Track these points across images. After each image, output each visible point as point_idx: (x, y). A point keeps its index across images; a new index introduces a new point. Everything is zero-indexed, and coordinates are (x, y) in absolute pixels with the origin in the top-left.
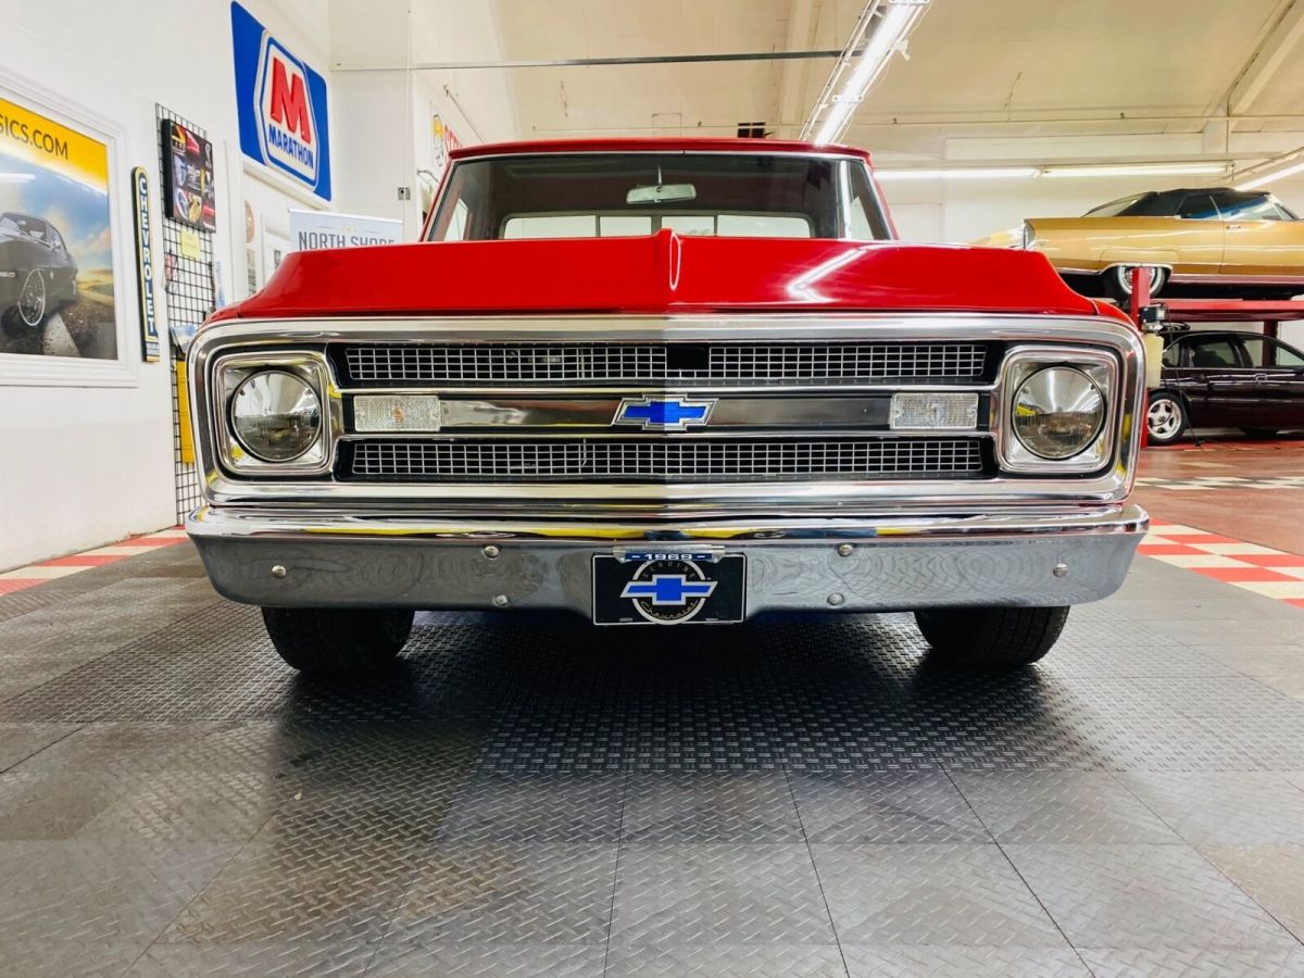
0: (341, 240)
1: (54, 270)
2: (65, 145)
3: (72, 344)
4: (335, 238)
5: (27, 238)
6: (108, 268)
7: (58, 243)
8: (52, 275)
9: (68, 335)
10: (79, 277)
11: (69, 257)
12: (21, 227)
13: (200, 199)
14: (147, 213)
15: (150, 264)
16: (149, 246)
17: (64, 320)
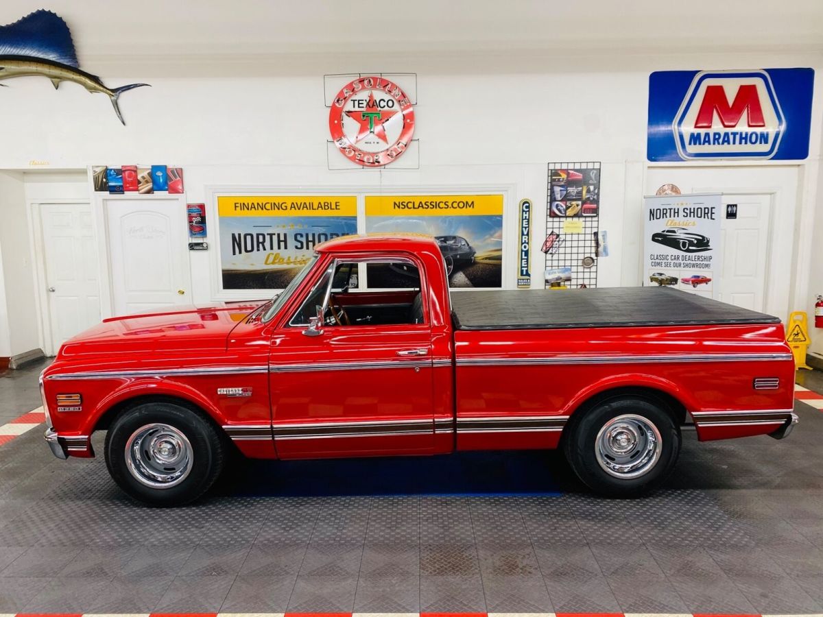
0: (676, 211)
1: (460, 254)
2: (473, 203)
3: (468, 282)
4: (672, 211)
5: (445, 244)
6: (499, 248)
7: (463, 243)
8: (458, 256)
9: (466, 279)
10: (476, 255)
11: (470, 248)
12: (441, 241)
13: (580, 203)
14: (528, 219)
15: (528, 243)
16: (528, 235)
17: (464, 273)
